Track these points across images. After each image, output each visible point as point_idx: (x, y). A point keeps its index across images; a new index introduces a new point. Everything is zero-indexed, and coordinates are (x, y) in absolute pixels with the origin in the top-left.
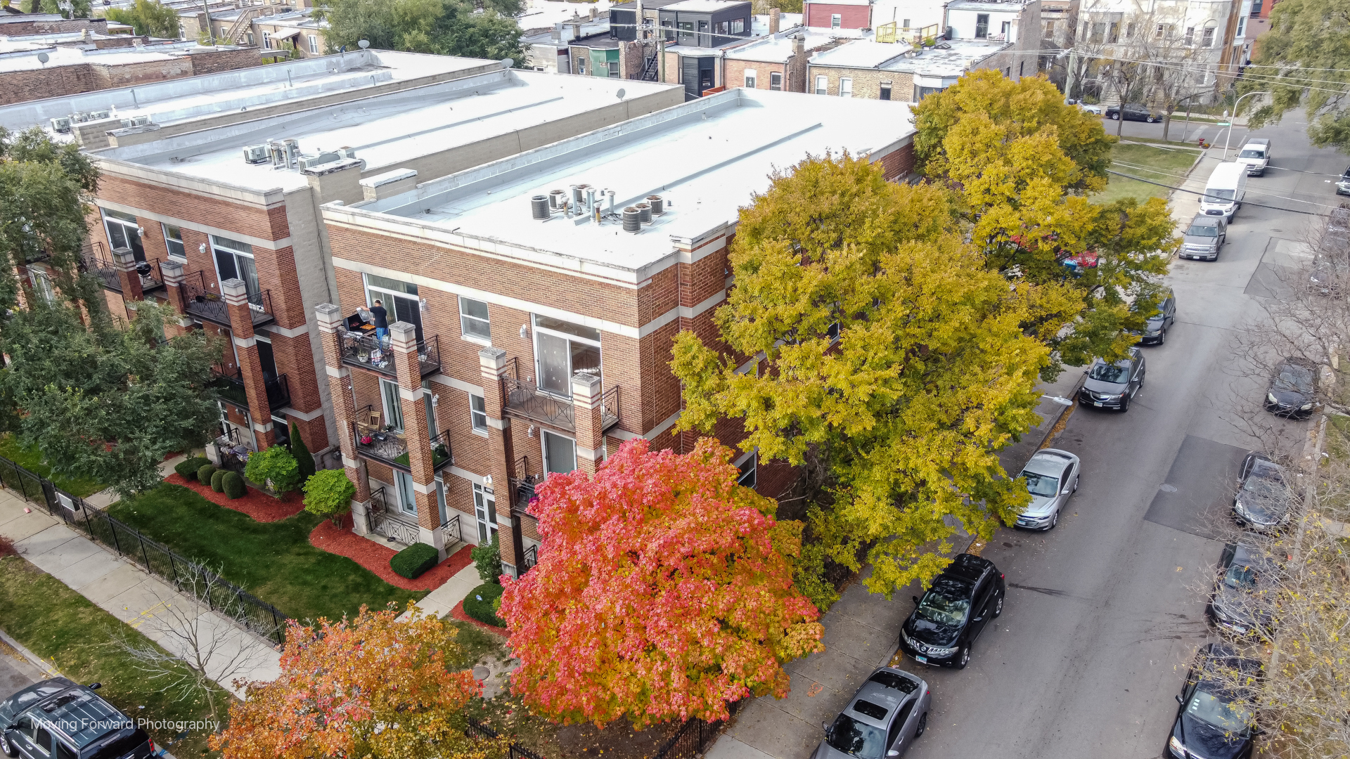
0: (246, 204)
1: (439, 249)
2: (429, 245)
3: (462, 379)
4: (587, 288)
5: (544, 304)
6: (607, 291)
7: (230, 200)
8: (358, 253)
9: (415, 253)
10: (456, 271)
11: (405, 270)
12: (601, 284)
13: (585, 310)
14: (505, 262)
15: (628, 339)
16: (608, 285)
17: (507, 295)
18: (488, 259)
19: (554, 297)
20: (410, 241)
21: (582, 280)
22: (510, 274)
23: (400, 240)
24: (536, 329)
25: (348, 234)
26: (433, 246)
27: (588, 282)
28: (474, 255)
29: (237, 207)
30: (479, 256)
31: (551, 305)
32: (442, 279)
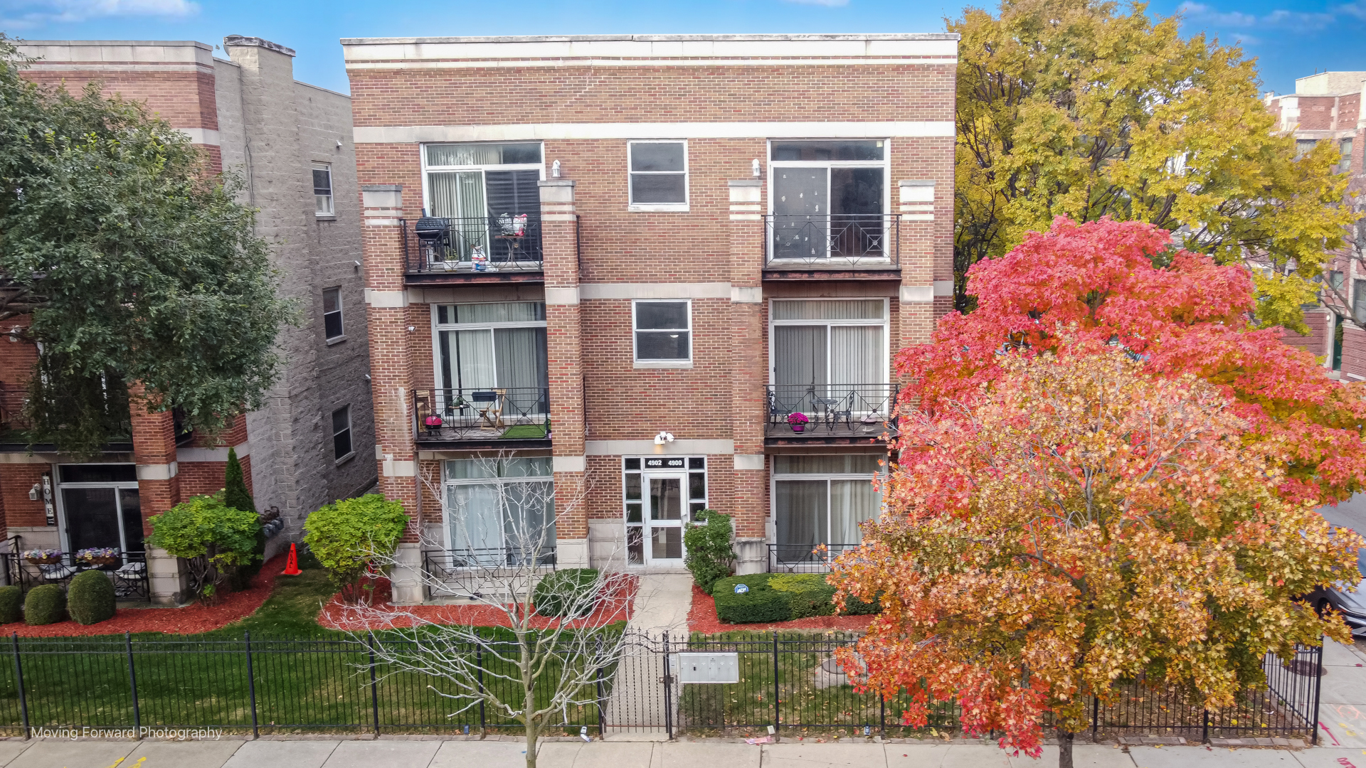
0: (138, 68)
1: (598, 70)
2: (578, 69)
3: (621, 280)
4: (872, 80)
5: (795, 119)
6: (906, 78)
7: (97, 67)
8: (418, 109)
9: (547, 88)
10: (629, 102)
11: (522, 119)
12: (897, 68)
13: (868, 112)
14: (729, 68)
15: (933, 141)
16: (909, 67)
17: (727, 119)
18: (695, 69)
19: (814, 106)
20: (539, 69)
21: (866, 69)
22: (736, 86)
23: (519, 70)
24: (772, 165)
25: (398, 81)
26: (589, 68)
27: (878, 70)
28: (669, 68)
29: (114, 77)
30: (679, 68)
31: (806, 118)
32: (599, 120)
